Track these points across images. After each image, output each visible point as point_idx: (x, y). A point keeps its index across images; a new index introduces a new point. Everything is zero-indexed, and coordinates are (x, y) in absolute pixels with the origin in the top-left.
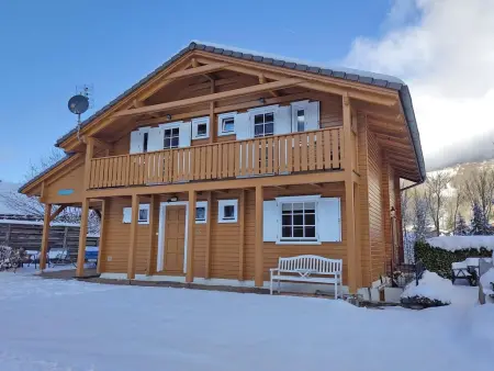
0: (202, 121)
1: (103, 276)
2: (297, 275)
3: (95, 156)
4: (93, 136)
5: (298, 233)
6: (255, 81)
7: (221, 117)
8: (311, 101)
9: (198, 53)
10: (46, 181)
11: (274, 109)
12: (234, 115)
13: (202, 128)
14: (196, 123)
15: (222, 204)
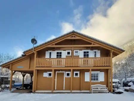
0: (69, 51)
1: (36, 91)
2: (98, 89)
3: (37, 57)
4: (37, 52)
5: (94, 79)
6: (91, 44)
7: (74, 51)
8: (98, 50)
9: (75, 34)
10: (12, 63)
11: (89, 51)
12: (78, 51)
13: (69, 53)
14: (67, 51)
15: (75, 72)
